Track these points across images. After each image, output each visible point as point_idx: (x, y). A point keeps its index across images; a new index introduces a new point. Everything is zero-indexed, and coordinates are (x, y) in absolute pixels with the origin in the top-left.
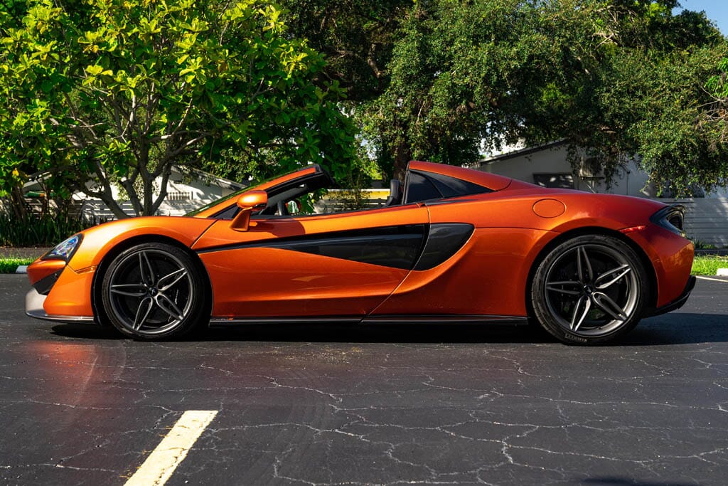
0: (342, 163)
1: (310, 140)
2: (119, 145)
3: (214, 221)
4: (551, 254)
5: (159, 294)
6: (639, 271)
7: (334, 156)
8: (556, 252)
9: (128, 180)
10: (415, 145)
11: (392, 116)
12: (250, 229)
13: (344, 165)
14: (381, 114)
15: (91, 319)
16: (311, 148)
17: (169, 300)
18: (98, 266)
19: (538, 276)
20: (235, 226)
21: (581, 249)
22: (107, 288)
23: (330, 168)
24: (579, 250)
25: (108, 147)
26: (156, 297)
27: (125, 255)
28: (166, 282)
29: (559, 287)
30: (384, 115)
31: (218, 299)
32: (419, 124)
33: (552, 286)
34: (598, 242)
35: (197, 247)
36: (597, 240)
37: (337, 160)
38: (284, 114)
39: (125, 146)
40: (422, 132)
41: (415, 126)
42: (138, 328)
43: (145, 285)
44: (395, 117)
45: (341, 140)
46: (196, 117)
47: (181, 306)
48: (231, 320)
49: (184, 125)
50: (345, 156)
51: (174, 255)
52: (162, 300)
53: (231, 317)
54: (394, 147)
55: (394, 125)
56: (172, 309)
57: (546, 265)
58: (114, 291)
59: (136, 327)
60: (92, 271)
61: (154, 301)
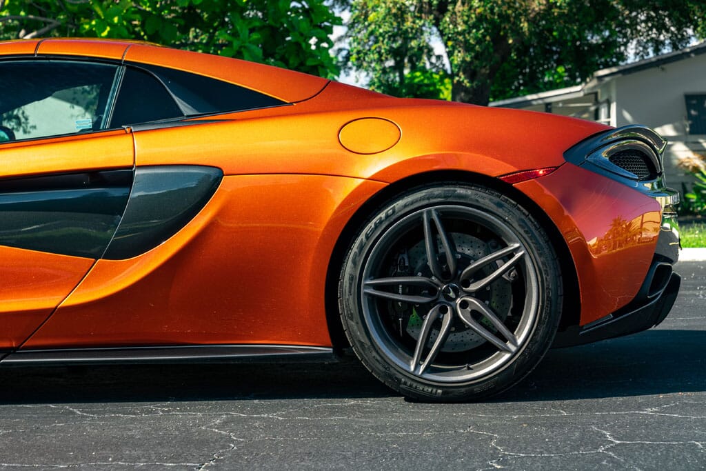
4: (372, 225)
6: (540, 255)
8: (381, 222)
19: (348, 268)
21: (429, 213)
24: (425, 216)
29: (392, 288)
33: (376, 287)
34: (462, 200)
36: (461, 196)
57: (361, 247)
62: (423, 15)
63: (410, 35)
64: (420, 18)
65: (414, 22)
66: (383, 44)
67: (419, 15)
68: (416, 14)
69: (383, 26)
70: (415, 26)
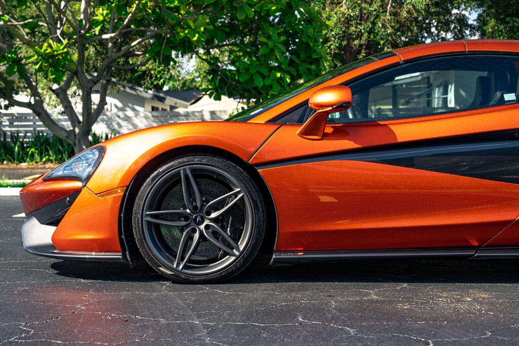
0: (311, 64)
1: (275, 37)
2: (55, 45)
3: (277, 127)
5: (206, 222)
7: (302, 56)
9: (60, 88)
10: (385, 43)
11: (358, 9)
12: (325, 136)
13: (313, 67)
14: (344, 7)
15: (118, 256)
16: (275, 46)
17: (220, 230)
18: (128, 187)
20: (305, 133)
22: (139, 216)
23: (297, 70)
25: (41, 49)
26: (202, 227)
27: (162, 172)
28: (215, 208)
30: (348, 9)
31: (284, 227)
32: (389, 18)
35: (256, 162)
37: (305, 61)
38: (247, 7)
39: (62, 47)
40: (392, 27)
41: (384, 20)
42: (181, 266)
43: (188, 211)
44: (361, 10)
45: (309, 37)
46: (146, 11)
47: (237, 236)
48: (300, 254)
49: (130, 22)
50: (314, 56)
51: (226, 171)
52: (210, 230)
53: (301, 251)
54: (361, 45)
55: (361, 20)
56: (224, 241)
58: (149, 219)
59: (178, 265)
60: (120, 193)
61: (201, 232)
62: (363, 22)
63: (354, 36)
64: (361, 24)
65: (356, 27)
66: (335, 42)
67: (360, 22)
68: (358, 22)
69: (335, 31)
70: (357, 30)
